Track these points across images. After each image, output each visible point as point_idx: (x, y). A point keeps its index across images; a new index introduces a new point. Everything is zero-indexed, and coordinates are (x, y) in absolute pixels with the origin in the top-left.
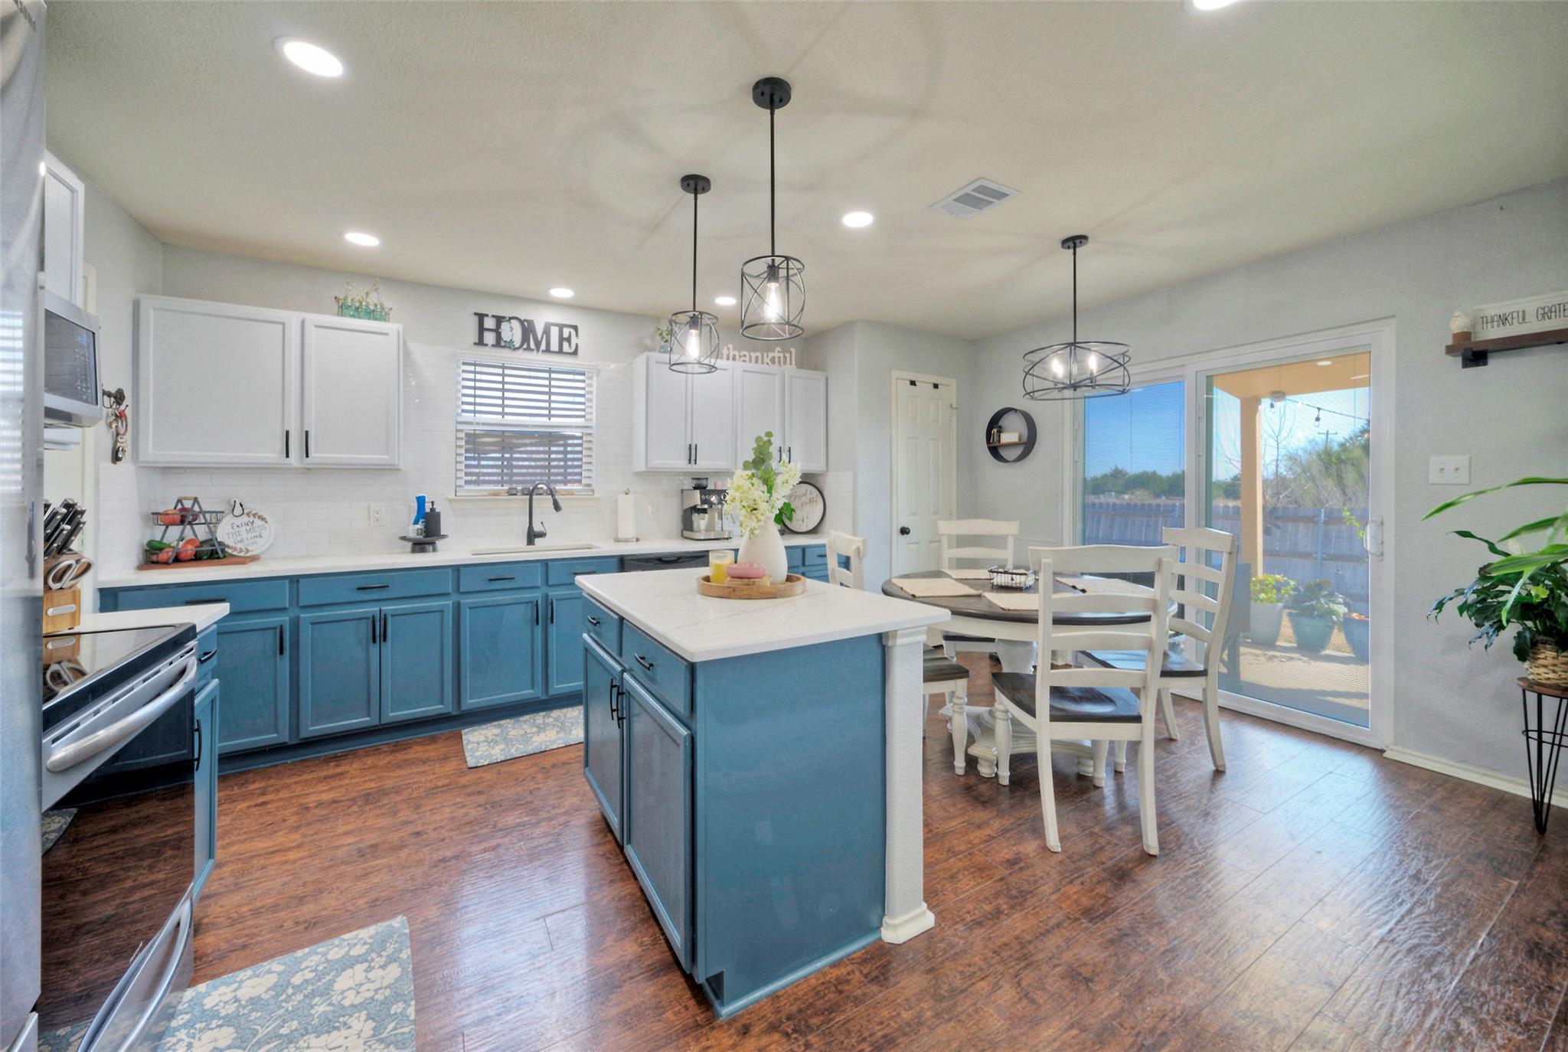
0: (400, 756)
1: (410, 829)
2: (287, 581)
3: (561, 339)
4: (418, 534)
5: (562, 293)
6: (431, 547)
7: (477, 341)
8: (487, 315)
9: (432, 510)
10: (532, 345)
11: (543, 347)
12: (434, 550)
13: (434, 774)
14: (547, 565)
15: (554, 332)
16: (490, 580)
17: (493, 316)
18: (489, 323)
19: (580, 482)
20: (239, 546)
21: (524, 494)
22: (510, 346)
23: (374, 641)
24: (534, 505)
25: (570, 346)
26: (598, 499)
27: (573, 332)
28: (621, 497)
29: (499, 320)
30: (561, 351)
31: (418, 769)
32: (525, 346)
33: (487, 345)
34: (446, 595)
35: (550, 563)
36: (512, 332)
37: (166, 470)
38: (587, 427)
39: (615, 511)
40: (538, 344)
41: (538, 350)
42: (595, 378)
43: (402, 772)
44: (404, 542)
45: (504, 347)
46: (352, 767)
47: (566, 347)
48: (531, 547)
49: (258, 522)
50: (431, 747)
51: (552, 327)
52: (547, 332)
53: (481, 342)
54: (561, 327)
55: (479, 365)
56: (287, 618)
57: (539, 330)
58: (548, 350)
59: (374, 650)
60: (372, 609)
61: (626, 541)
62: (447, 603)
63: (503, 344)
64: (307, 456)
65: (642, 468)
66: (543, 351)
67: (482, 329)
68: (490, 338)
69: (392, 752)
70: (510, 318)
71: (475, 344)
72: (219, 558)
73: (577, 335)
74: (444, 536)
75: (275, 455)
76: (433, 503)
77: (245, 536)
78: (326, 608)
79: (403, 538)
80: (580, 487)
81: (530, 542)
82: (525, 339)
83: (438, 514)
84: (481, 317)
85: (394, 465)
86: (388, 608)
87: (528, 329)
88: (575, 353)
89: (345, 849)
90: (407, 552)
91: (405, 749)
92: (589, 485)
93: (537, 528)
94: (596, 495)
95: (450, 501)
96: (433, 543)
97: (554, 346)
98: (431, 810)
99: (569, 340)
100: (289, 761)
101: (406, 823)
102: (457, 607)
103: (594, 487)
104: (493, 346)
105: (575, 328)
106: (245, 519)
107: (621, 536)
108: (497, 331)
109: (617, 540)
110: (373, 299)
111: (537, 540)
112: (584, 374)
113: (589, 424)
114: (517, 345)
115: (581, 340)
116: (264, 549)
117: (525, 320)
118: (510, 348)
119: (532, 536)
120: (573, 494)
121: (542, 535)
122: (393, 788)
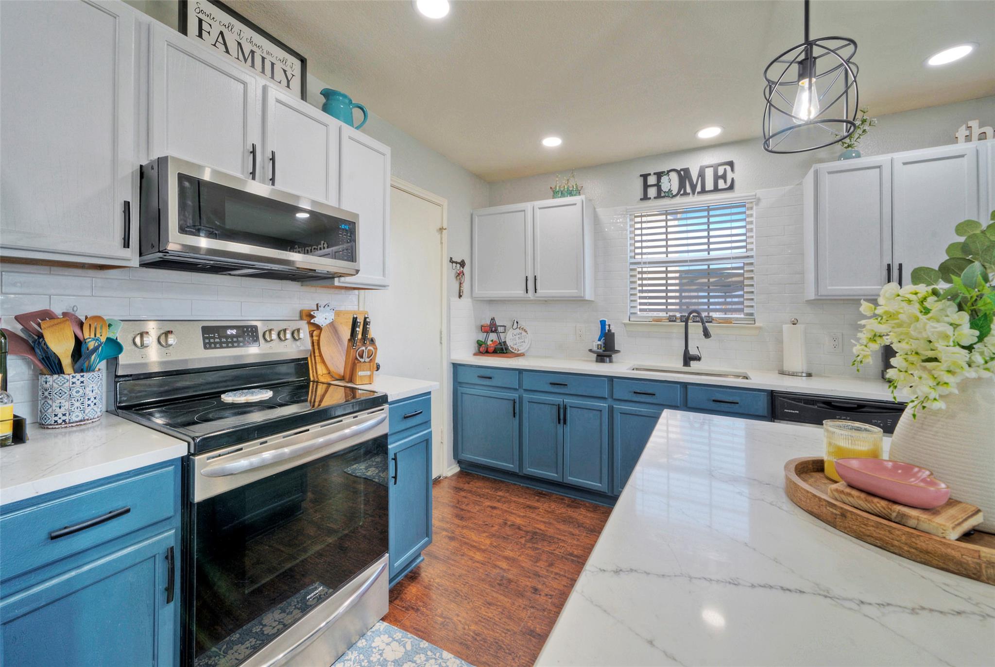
0: (570, 512)
1: (534, 582)
2: (517, 372)
3: (716, 178)
4: (598, 348)
5: (710, 133)
6: (608, 359)
7: (642, 197)
8: (650, 174)
9: (609, 330)
10: (688, 190)
11: (699, 189)
12: (611, 361)
13: (578, 540)
14: (686, 388)
15: (709, 174)
16: (635, 393)
17: (655, 174)
18: (652, 180)
19: (741, 310)
20: (515, 347)
21: (681, 321)
22: (670, 195)
23: (559, 423)
24: (690, 331)
25: (725, 182)
26: (760, 328)
27: (728, 168)
28: (787, 327)
29: (659, 175)
30: (716, 189)
31: (571, 530)
32: (682, 192)
33: (650, 198)
34: (604, 398)
35: (689, 387)
36: (671, 183)
37: (491, 302)
38: (748, 257)
39: (779, 341)
40: (694, 188)
41: (694, 193)
42: (755, 208)
43: (562, 527)
44: (591, 353)
45: (664, 197)
46: (543, 506)
47: (721, 184)
48: (686, 369)
49: (524, 333)
50: (589, 515)
51: (707, 170)
52: (702, 175)
53: (645, 197)
54: (715, 167)
55: (645, 216)
56: (517, 395)
57: (694, 175)
58: (703, 191)
59: (560, 427)
60: (558, 400)
61: (793, 375)
62: (603, 405)
63: (663, 194)
64: (536, 292)
65: (812, 296)
66: (699, 193)
67: (646, 186)
68: (652, 192)
69: (568, 506)
70: (669, 172)
71: (641, 199)
72: (504, 353)
73: (732, 170)
74: (618, 351)
75: (522, 292)
76: (609, 325)
77: (518, 341)
78: (536, 394)
79: (591, 351)
80: (742, 316)
81: (686, 363)
82: (682, 185)
83: (613, 334)
84: (645, 177)
85: (581, 297)
86: (568, 400)
87: (684, 176)
88: (731, 187)
89: (498, 571)
90: (592, 361)
91: (576, 507)
92: (752, 314)
93: (693, 351)
94: (757, 324)
95: (625, 324)
96: (610, 356)
97: (709, 186)
98: (556, 574)
99: (724, 177)
100: (522, 485)
101: (537, 575)
102: (611, 410)
103: (756, 316)
104: (655, 198)
105: (731, 164)
106: (518, 331)
107: (787, 367)
108: (658, 185)
109: (782, 373)
110: (572, 183)
111: (693, 364)
112: (744, 206)
113: (749, 254)
114: (675, 192)
115: (738, 175)
116: (526, 349)
117: (682, 170)
118: (669, 197)
119: (688, 359)
120: (731, 323)
121: (698, 358)
122: (550, 537)
